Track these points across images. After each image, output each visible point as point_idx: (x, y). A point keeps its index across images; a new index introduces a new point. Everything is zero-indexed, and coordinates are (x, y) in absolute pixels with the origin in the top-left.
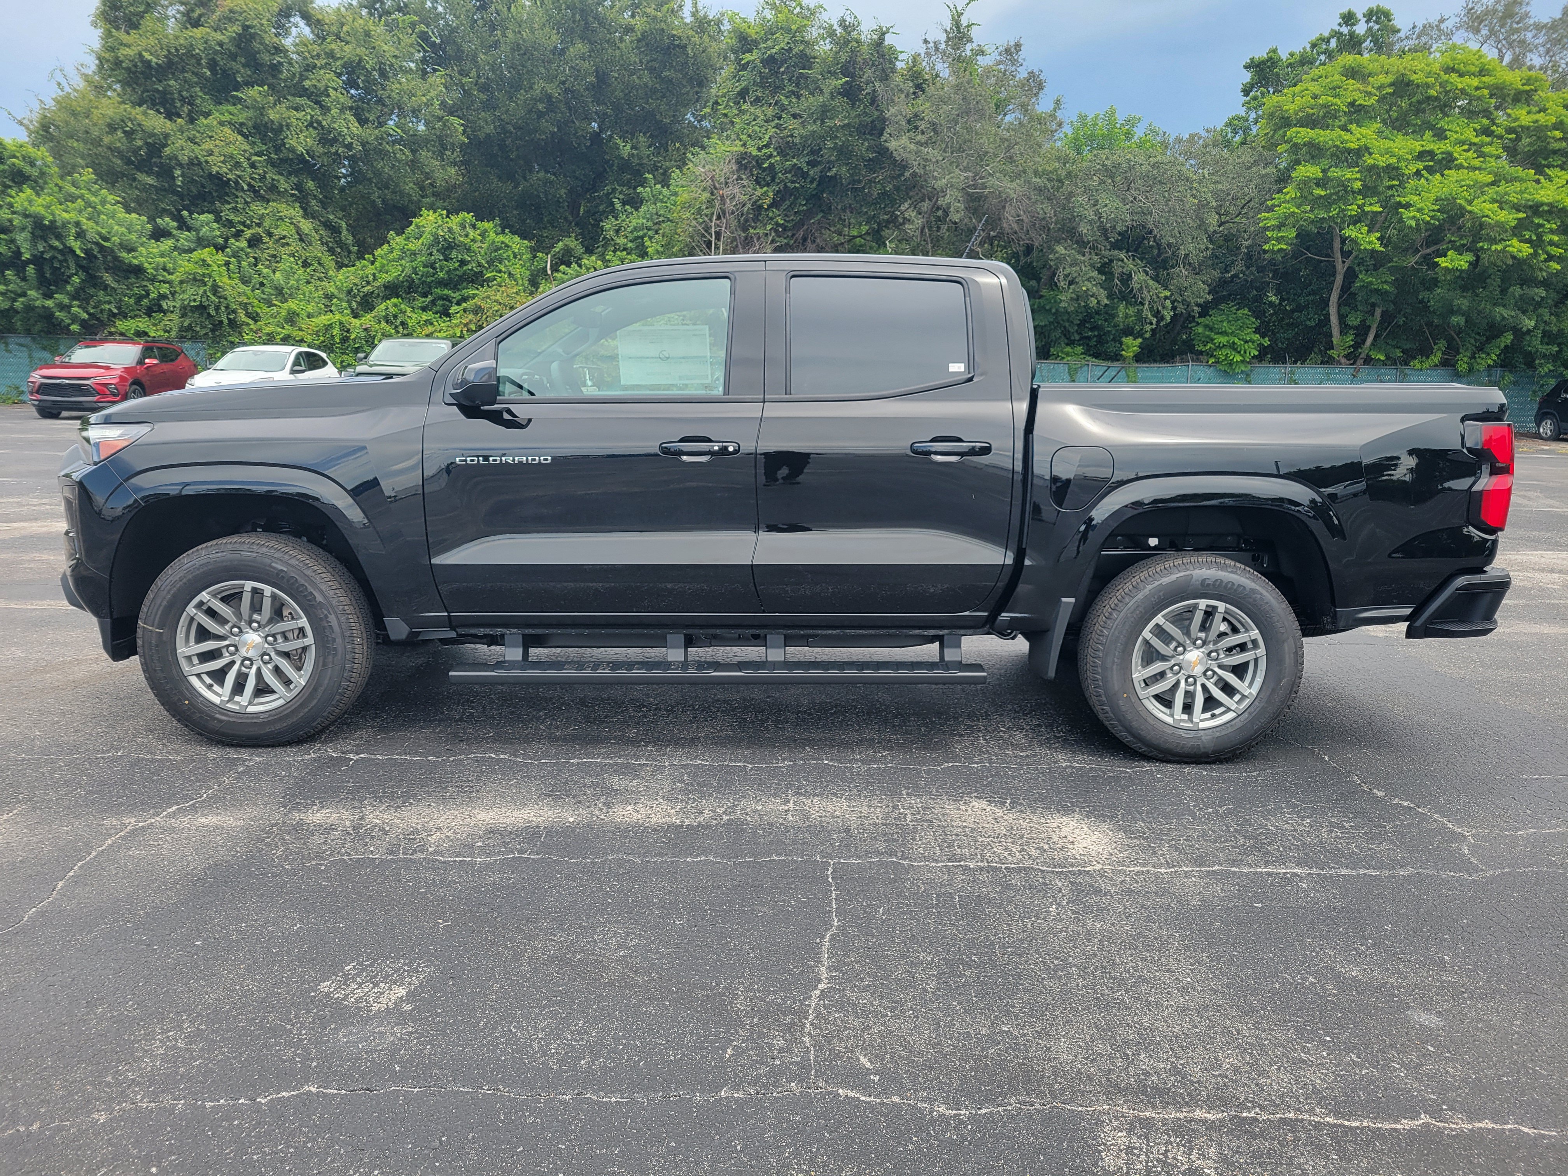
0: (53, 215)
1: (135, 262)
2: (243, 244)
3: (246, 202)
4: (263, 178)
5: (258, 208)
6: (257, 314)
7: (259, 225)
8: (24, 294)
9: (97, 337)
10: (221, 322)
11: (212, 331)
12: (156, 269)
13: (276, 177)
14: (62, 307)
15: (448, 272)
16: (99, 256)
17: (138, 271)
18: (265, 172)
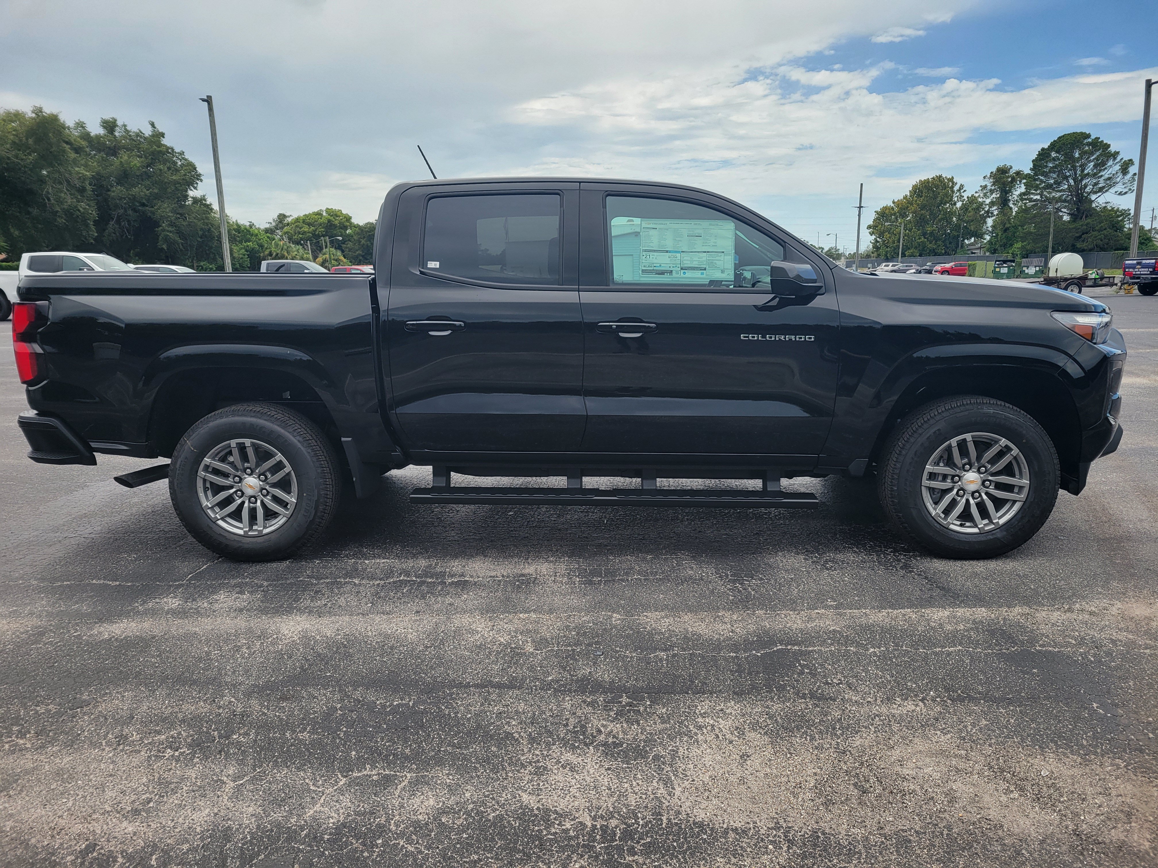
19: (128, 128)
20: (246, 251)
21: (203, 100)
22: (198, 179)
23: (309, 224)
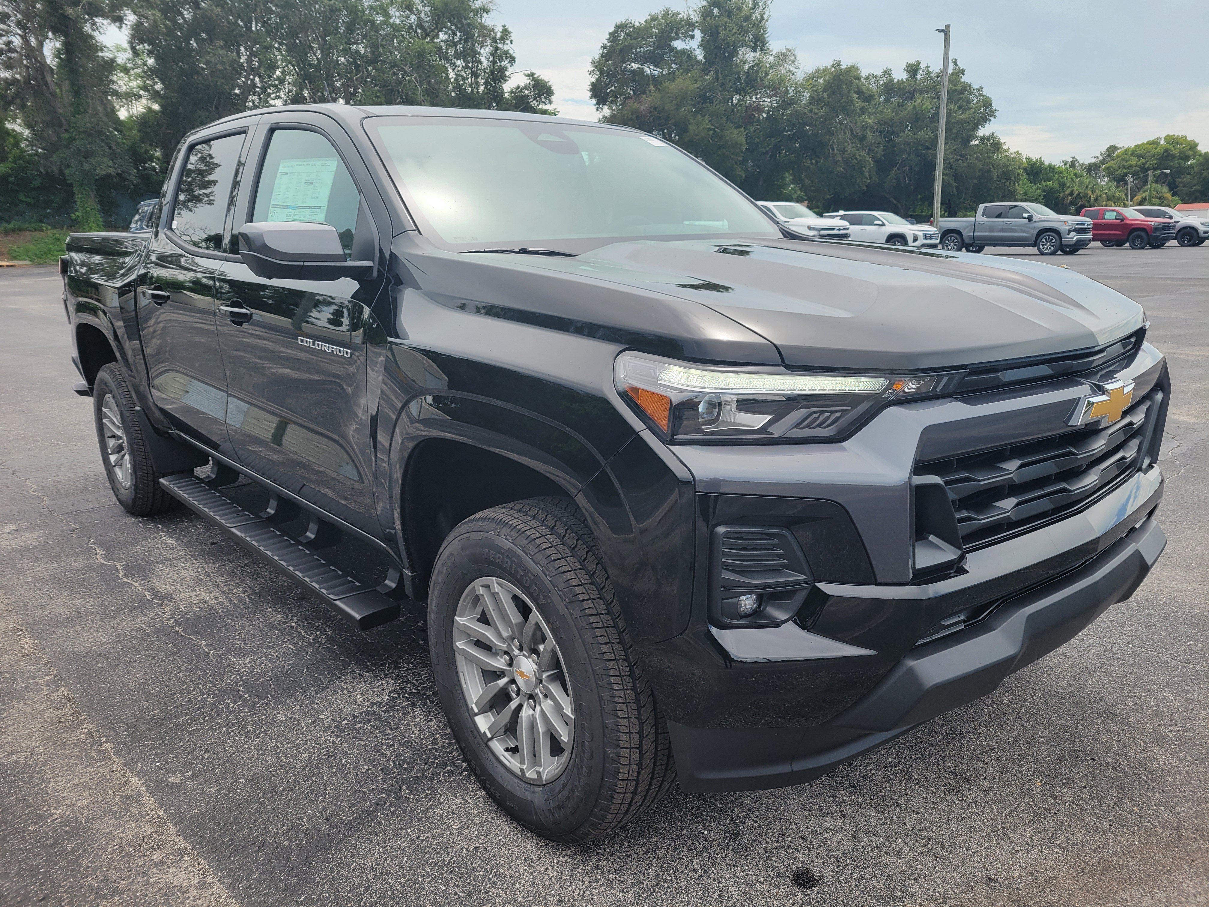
19: (930, 70)
20: (1044, 191)
21: (940, 31)
22: (991, 116)
23: (1139, 157)
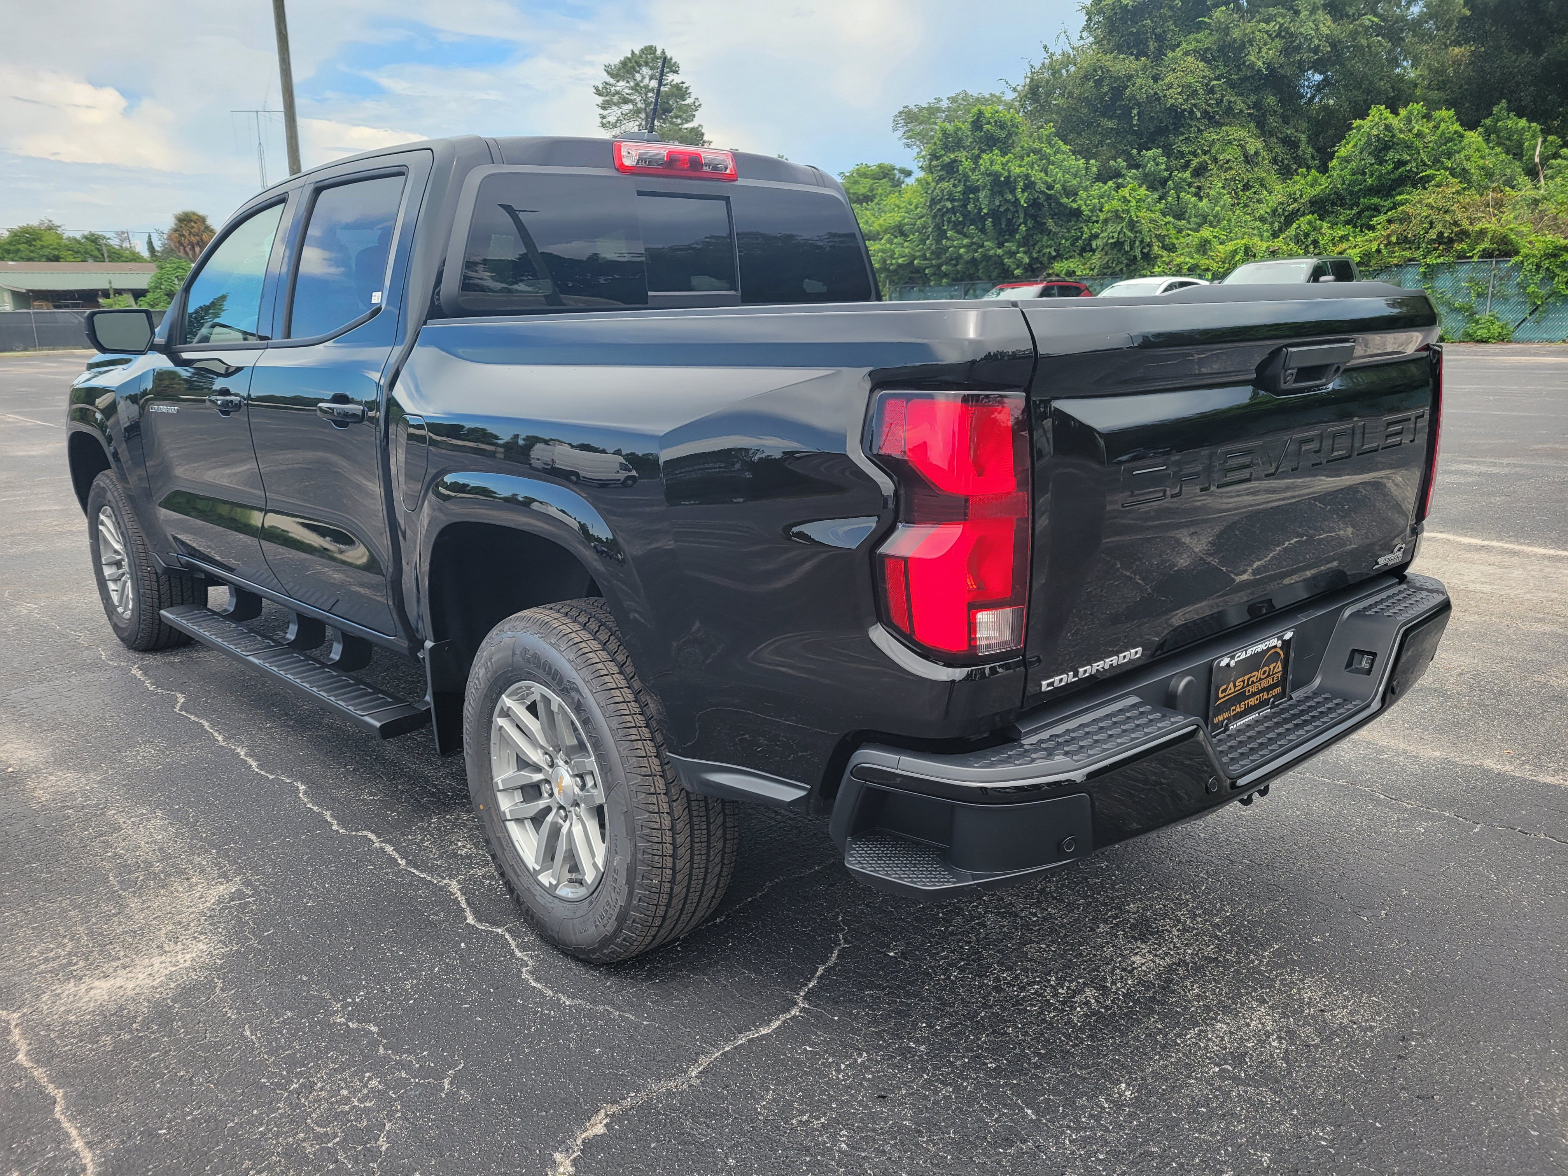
0: (1009, 172)
1: (1075, 206)
2: (1187, 174)
3: (1200, 131)
4: (1219, 102)
5: (1211, 135)
6: (1174, 244)
7: (1205, 153)
8: (982, 246)
9: (1039, 279)
10: (1135, 257)
11: (1127, 265)
12: (1092, 211)
13: (1232, 99)
14: (1012, 254)
15: (1379, 177)
16: (1045, 204)
17: (1077, 214)
18: (1223, 96)
